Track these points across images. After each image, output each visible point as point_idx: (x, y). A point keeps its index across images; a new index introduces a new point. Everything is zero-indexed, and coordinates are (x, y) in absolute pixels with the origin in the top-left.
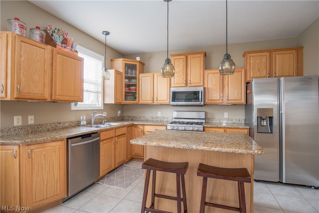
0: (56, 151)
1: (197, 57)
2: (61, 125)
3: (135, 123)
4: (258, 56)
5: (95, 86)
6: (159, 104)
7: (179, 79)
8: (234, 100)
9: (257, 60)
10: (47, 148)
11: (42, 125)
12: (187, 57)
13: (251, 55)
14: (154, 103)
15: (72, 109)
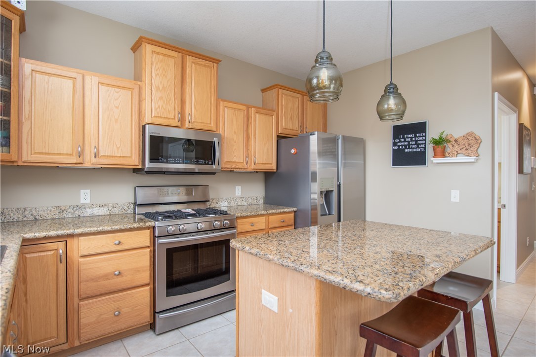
1: (206, 66)
4: (291, 96)
7: (164, 106)
8: (263, 164)
9: (290, 102)
12: (183, 59)
13: (284, 91)
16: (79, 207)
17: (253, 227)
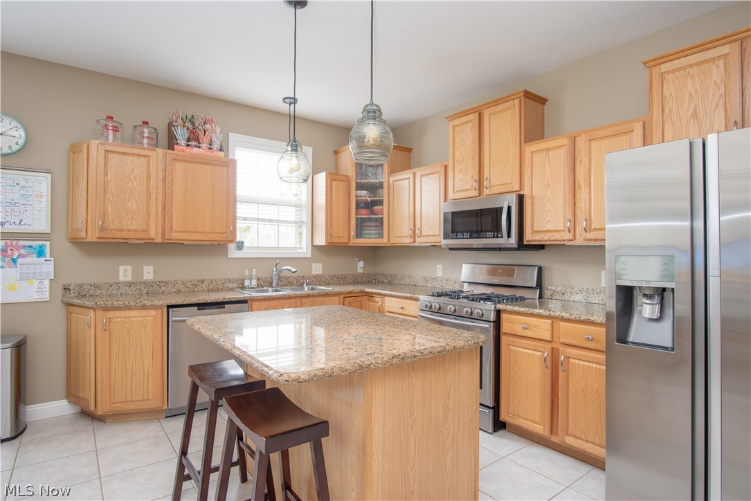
0: (146, 325)
1: (505, 110)
2: (206, 283)
3: (367, 290)
4: (691, 66)
5: (296, 210)
6: (429, 245)
7: (463, 178)
9: (689, 79)
10: (132, 319)
11: (166, 283)
12: (480, 115)
13: (665, 67)
14: (415, 242)
15: (229, 257)
16: (435, 279)
17: (527, 331)
